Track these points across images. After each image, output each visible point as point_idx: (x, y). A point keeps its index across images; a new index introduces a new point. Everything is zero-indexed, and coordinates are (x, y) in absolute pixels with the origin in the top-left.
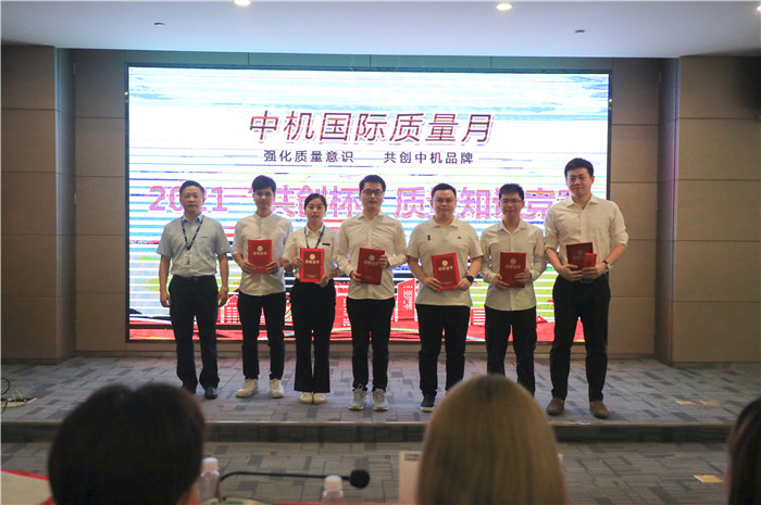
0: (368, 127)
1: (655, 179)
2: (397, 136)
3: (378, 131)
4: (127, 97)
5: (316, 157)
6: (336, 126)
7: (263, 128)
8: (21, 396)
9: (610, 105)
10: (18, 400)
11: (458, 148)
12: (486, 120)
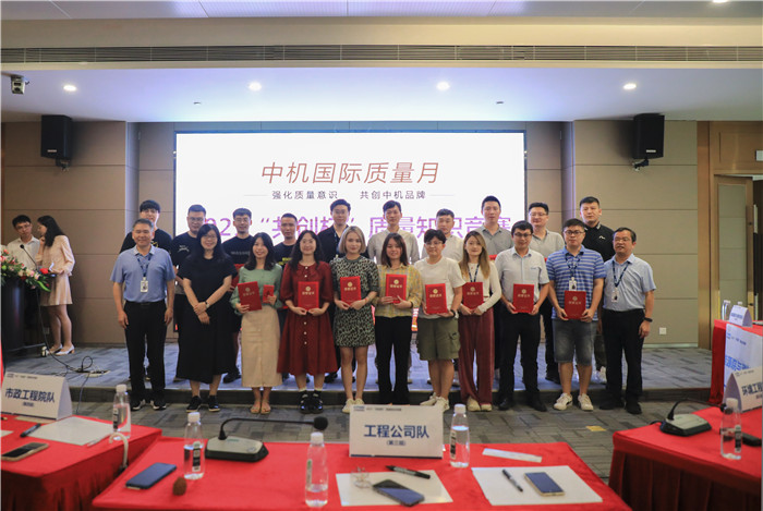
0: (348, 173)
1: (560, 209)
2: (369, 180)
3: (356, 177)
4: (175, 155)
5: (310, 195)
6: (325, 172)
7: (272, 175)
8: (100, 369)
9: (525, 155)
10: (98, 372)
11: (415, 187)
12: (434, 166)
